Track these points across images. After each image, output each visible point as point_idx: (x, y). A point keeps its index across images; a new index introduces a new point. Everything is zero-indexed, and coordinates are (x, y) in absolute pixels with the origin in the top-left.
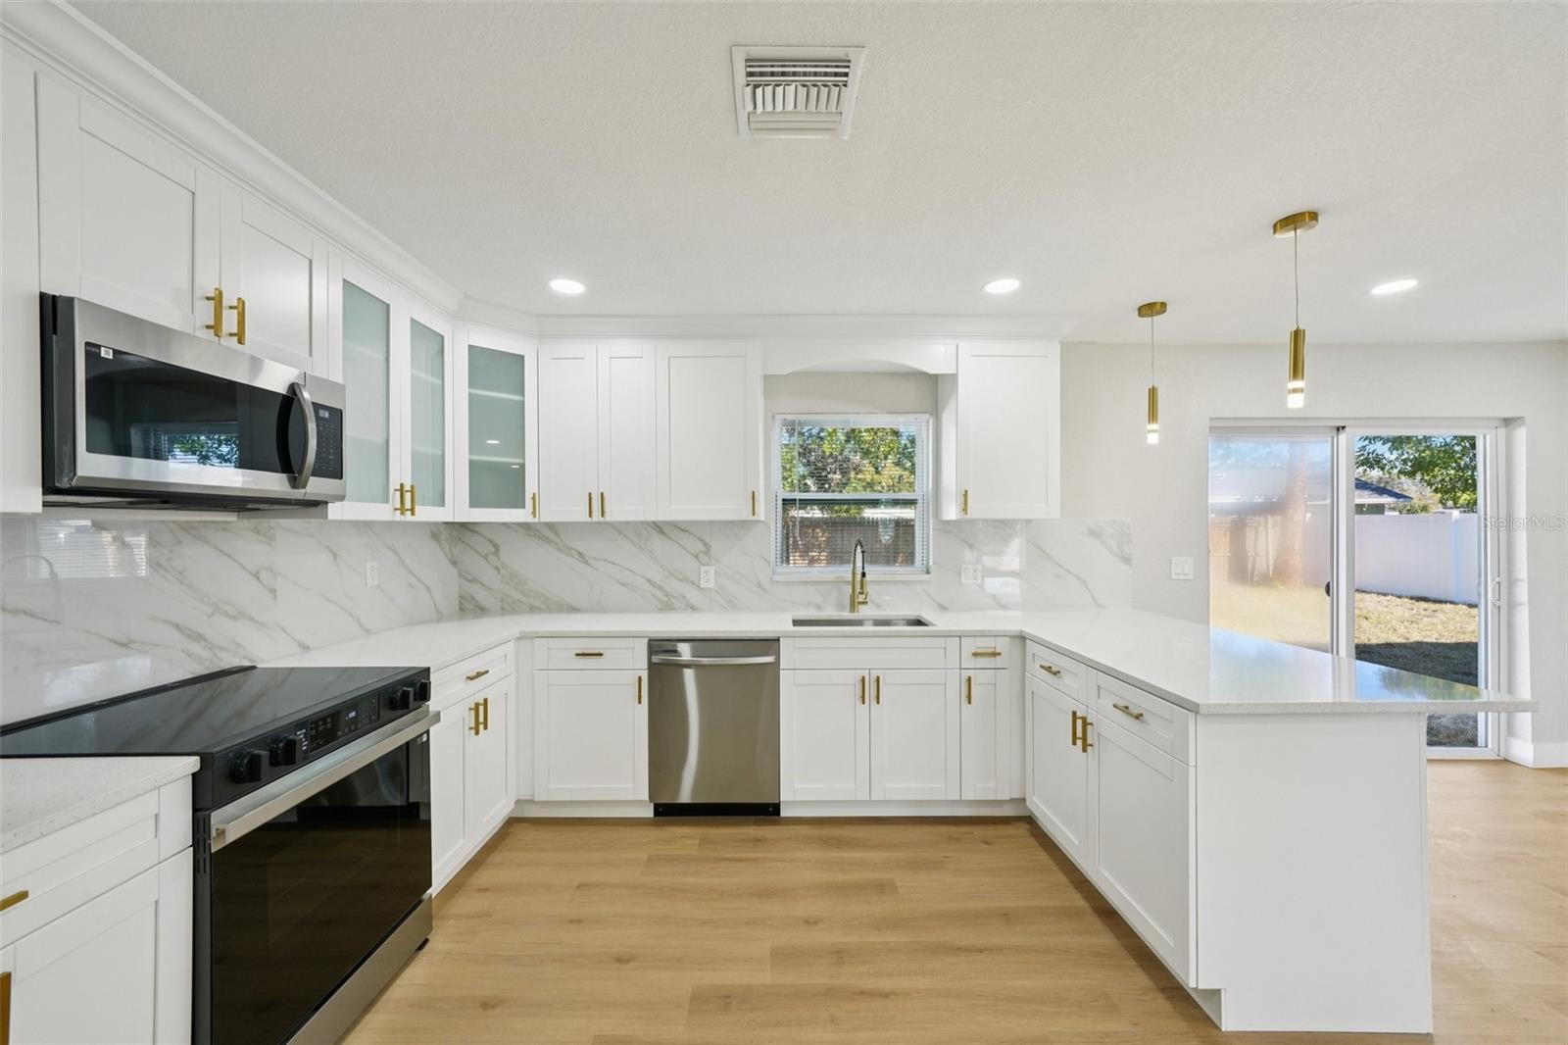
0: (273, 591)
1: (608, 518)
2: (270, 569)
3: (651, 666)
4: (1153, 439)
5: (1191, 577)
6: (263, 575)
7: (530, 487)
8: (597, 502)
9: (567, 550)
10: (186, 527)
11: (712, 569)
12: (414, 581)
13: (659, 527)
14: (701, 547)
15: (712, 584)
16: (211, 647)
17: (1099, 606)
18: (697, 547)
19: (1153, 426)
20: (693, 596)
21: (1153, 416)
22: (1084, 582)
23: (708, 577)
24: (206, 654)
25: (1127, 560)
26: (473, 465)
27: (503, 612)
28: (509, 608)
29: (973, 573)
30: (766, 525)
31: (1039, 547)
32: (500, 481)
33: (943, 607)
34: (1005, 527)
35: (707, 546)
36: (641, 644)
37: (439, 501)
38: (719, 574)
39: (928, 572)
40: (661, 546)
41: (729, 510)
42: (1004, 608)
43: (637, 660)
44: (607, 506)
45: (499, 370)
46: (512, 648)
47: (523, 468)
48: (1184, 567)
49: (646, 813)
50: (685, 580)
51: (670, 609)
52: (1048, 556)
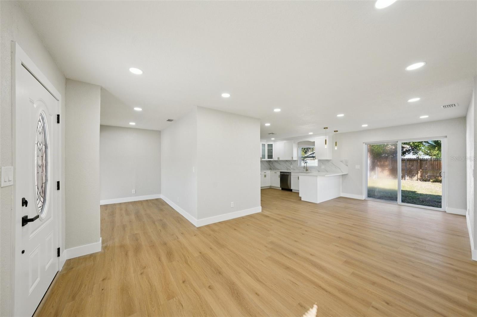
1: (280, 160)
3: (281, 174)
4: (336, 149)
5: (359, 168)
7: (273, 157)
8: (279, 158)
9: (279, 163)
12: (265, 166)
13: (287, 161)
17: (342, 172)
18: (291, 163)
19: (336, 147)
20: (290, 168)
25: (347, 166)
26: (268, 155)
27: (273, 169)
28: (274, 169)
29: (323, 167)
30: (298, 160)
31: (333, 163)
32: (270, 156)
33: (319, 171)
34: (328, 161)
35: (292, 163)
36: (279, 172)
37: (265, 158)
38: (293, 166)
39: (317, 167)
40: (287, 163)
41: (290, 159)
42: (327, 172)
43: (279, 174)
44: (280, 159)
45: (270, 146)
46: (269, 171)
47: (272, 155)
48: (358, 167)
49: (281, 189)
50: (289, 167)
51: (288, 170)
52: (334, 165)
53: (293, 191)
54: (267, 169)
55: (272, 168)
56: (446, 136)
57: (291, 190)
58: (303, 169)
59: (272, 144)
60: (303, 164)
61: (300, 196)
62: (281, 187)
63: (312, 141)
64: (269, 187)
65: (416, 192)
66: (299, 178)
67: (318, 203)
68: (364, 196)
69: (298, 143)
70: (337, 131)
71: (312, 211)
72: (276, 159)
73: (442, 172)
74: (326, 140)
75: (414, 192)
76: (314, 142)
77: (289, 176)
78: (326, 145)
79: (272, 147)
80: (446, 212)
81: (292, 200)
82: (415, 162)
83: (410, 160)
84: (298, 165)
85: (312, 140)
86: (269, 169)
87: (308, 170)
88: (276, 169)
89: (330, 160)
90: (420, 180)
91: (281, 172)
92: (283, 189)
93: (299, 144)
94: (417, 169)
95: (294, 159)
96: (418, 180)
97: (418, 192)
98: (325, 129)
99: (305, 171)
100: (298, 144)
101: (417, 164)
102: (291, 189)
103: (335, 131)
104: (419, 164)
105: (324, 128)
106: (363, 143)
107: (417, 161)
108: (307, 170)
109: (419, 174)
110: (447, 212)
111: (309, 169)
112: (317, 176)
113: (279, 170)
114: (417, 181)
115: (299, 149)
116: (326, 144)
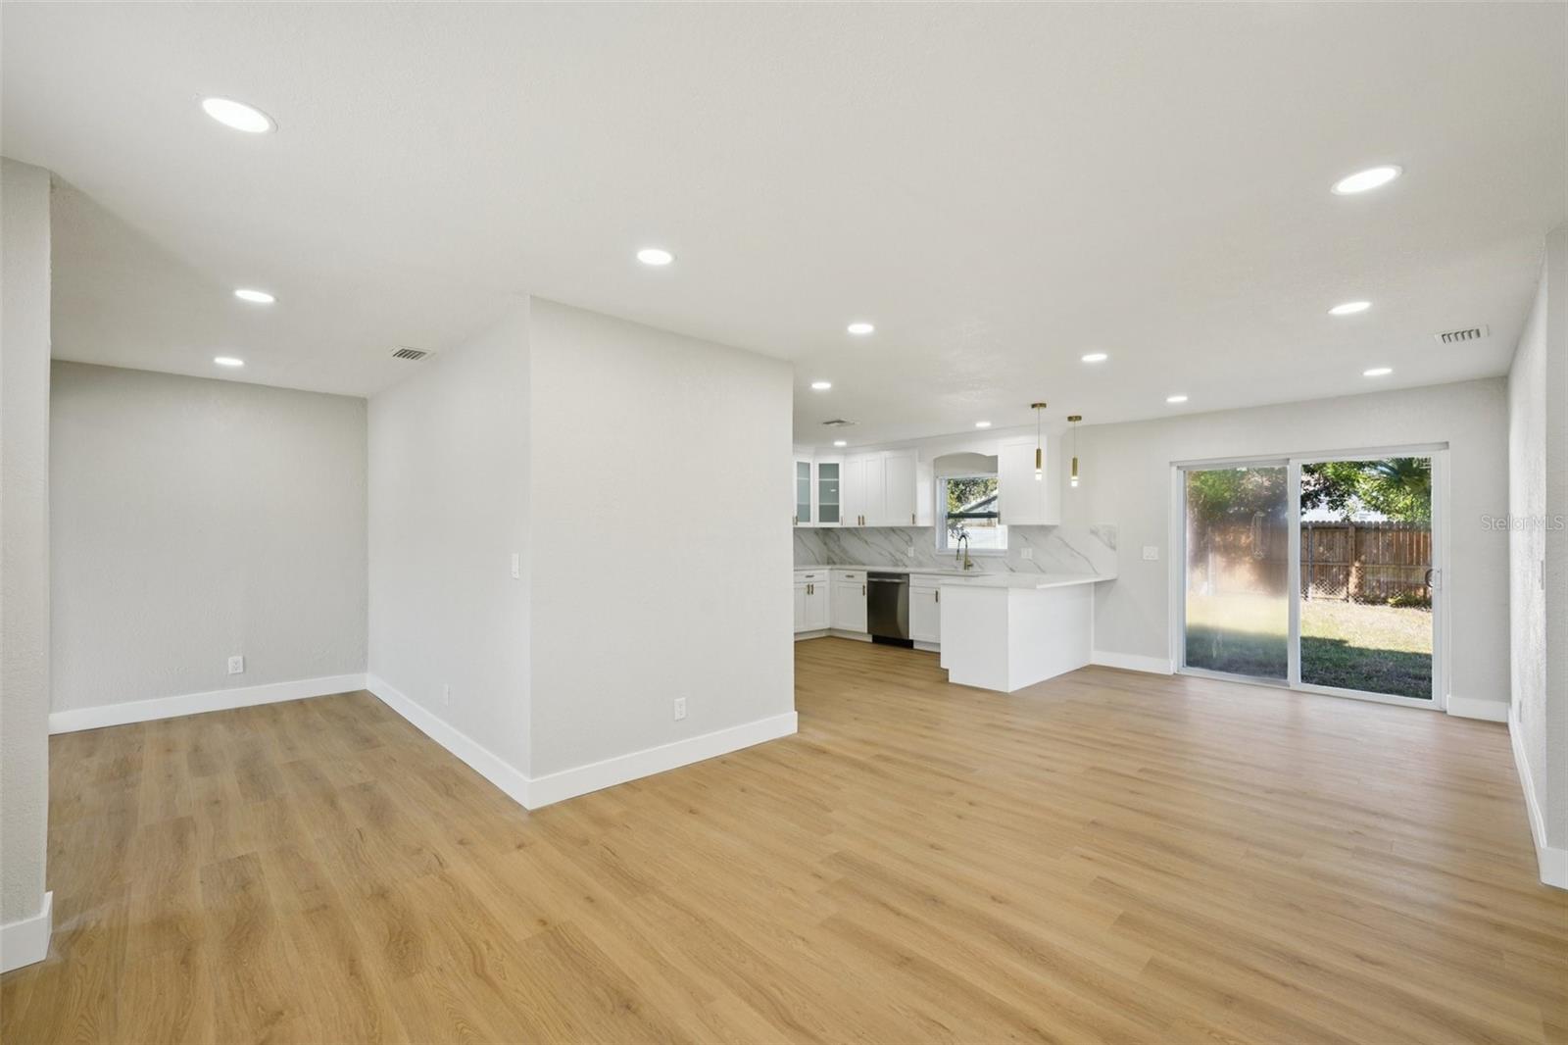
1: (867, 525)
3: (869, 582)
4: (1074, 484)
5: (1156, 558)
7: (841, 514)
8: (861, 519)
9: (862, 539)
11: (912, 549)
12: (807, 549)
13: (893, 530)
14: (908, 538)
15: (912, 555)
17: (1096, 573)
19: (1075, 478)
20: (905, 559)
21: (1075, 473)
22: (1087, 559)
23: (911, 552)
25: (1114, 548)
26: (821, 507)
27: (841, 563)
29: (1027, 553)
30: (934, 528)
31: (1062, 540)
32: (830, 512)
33: (1012, 570)
34: (1044, 529)
35: (911, 539)
36: (865, 573)
37: (809, 520)
38: (915, 550)
39: (1005, 552)
40: (894, 538)
41: (905, 522)
42: (1043, 572)
43: (863, 580)
44: (866, 521)
45: (830, 471)
46: (826, 571)
47: (838, 506)
48: (1151, 552)
49: (869, 639)
50: (903, 553)
51: (897, 565)
52: (1067, 545)
53: (916, 646)
54: (818, 563)
55: (835, 559)
56: (1447, 443)
57: (908, 644)
58: (955, 562)
59: (837, 465)
60: (953, 543)
61: (944, 665)
62: (869, 632)
63: (988, 455)
64: (824, 635)
65: (1345, 642)
66: (942, 596)
67: (1009, 691)
68: (1172, 662)
69: (935, 460)
70: (1079, 418)
71: (989, 725)
72: (852, 523)
73: (1433, 572)
74: (1039, 451)
75: (1338, 644)
76: (996, 457)
77: (902, 589)
78: (1039, 470)
79: (837, 477)
80: (1445, 712)
81: (915, 683)
82: (1338, 534)
83: (1324, 528)
84: (935, 546)
85: (986, 449)
86: (823, 564)
87: (971, 565)
88: (851, 564)
89: (1054, 527)
90: (1356, 601)
91: (871, 575)
92: (879, 640)
93: (939, 462)
94: (1344, 561)
95: (921, 523)
96: (1350, 599)
97: (1352, 644)
98: (1036, 409)
99: (961, 569)
100: (935, 467)
101: (1347, 542)
102: (911, 638)
103: (1070, 419)
104: (1351, 542)
105: (1034, 406)
106: (1171, 463)
107: (1347, 533)
108: (967, 566)
109: (1353, 580)
110: (1449, 713)
111: (977, 559)
112: (1006, 588)
113: (864, 564)
114: (1345, 604)
115: (938, 482)
116: (1038, 465)
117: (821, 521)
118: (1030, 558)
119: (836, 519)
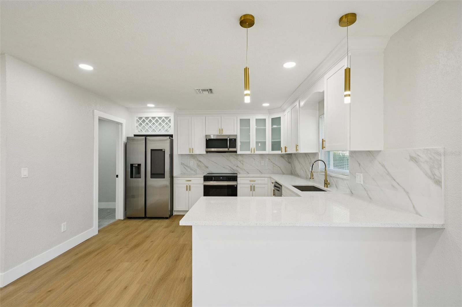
0: (243, 164)
1: (288, 152)
2: (242, 161)
6: (241, 161)
10: (230, 155)
12: (274, 165)
14: (310, 160)
16: (233, 170)
20: (309, 174)
22: (407, 193)
24: (233, 171)
25: (438, 182)
26: (272, 143)
30: (318, 154)
31: (385, 167)
32: (276, 145)
33: (352, 193)
34: (370, 155)
36: (274, 182)
44: (287, 149)
45: (276, 121)
46: (266, 179)
47: (280, 141)
52: (388, 174)
59: (280, 118)
72: (284, 151)
79: (280, 125)
84: (318, 166)
100: (318, 110)
108: (326, 184)
111: (334, 180)
115: (320, 120)
117: (273, 150)
118: (362, 183)
119: (280, 149)
